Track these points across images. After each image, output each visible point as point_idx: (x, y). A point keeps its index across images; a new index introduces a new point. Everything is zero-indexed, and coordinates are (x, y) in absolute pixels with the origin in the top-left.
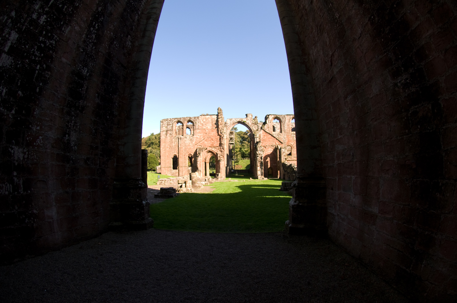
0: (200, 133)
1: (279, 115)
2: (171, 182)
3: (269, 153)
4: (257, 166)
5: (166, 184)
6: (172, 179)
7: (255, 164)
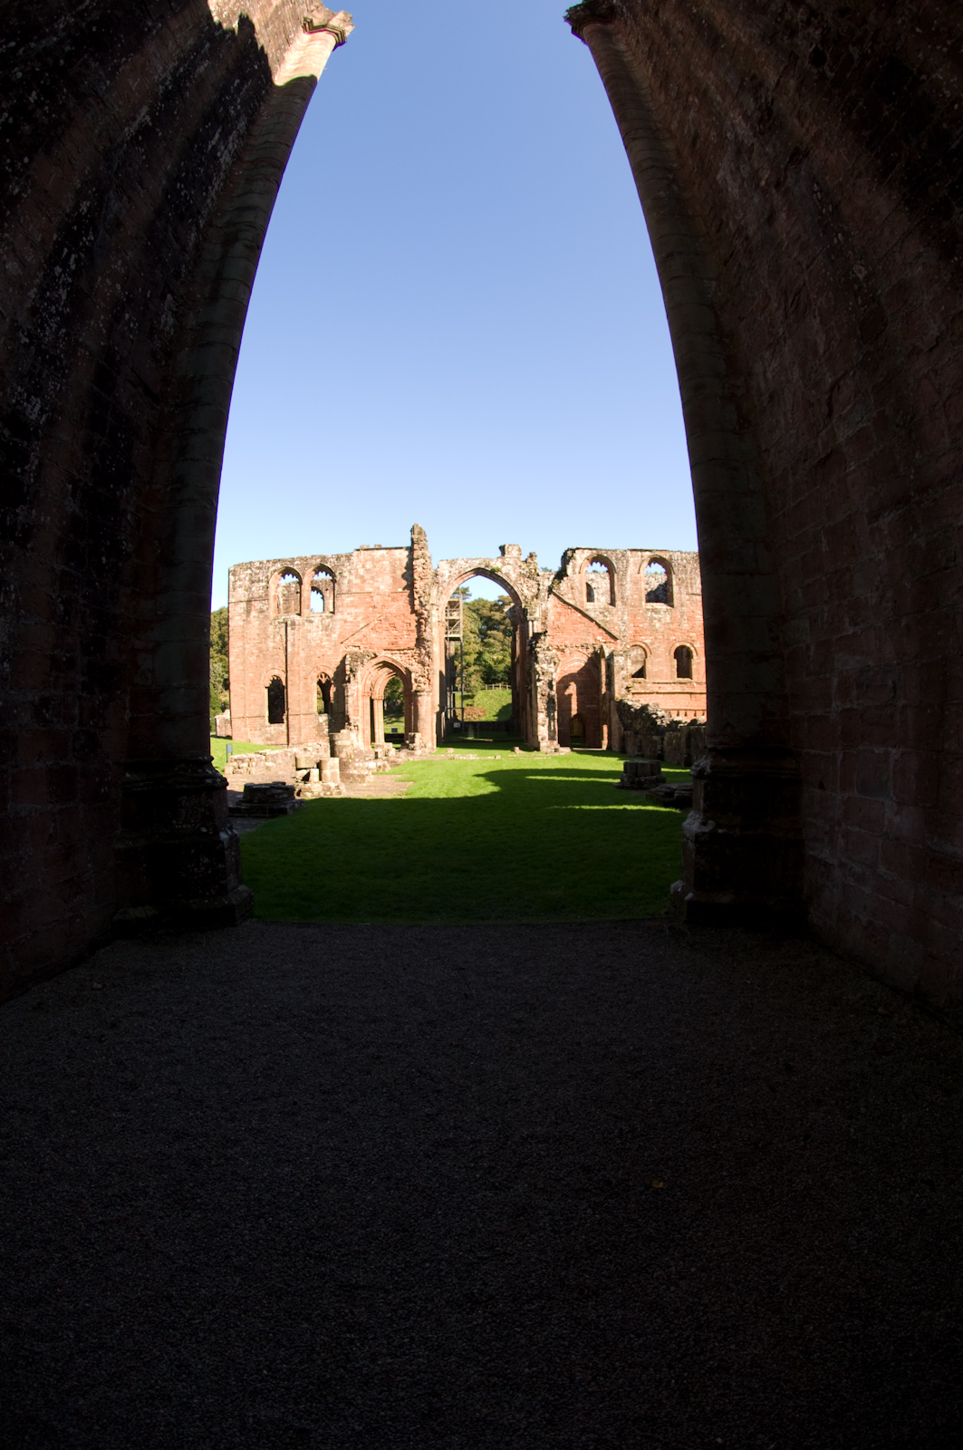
0: (356, 607)
1: (607, 551)
2: (268, 764)
3: (575, 670)
4: (537, 711)
5: (253, 771)
6: (273, 756)
7: (528, 703)
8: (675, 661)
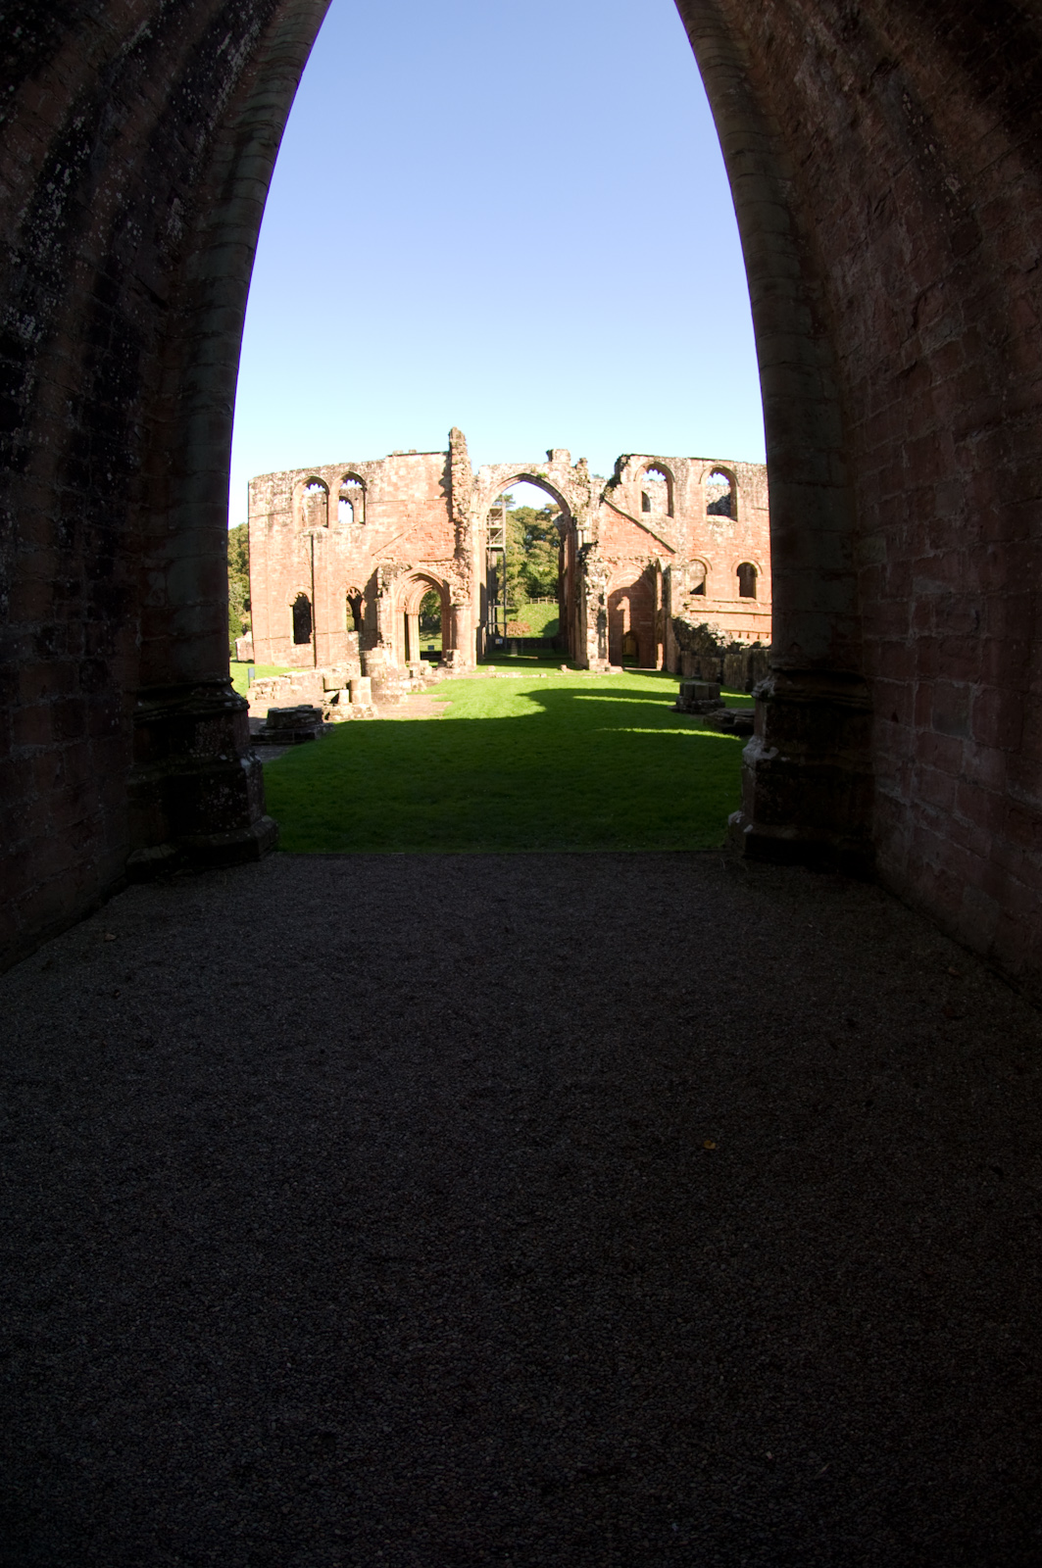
0: (389, 516)
1: (665, 458)
2: (293, 687)
3: (628, 584)
4: (587, 627)
5: (278, 695)
6: (298, 679)
7: (577, 619)
8: (738, 579)
